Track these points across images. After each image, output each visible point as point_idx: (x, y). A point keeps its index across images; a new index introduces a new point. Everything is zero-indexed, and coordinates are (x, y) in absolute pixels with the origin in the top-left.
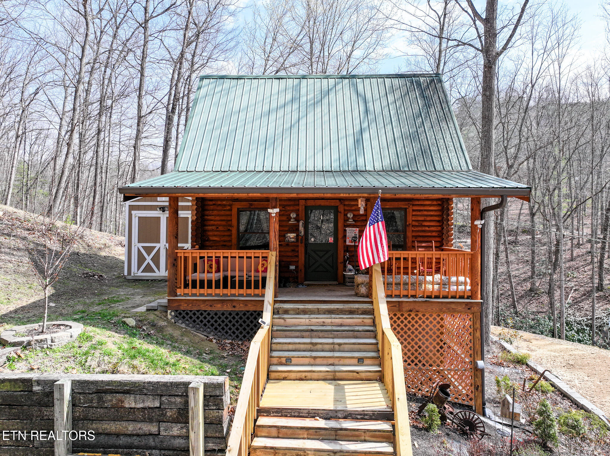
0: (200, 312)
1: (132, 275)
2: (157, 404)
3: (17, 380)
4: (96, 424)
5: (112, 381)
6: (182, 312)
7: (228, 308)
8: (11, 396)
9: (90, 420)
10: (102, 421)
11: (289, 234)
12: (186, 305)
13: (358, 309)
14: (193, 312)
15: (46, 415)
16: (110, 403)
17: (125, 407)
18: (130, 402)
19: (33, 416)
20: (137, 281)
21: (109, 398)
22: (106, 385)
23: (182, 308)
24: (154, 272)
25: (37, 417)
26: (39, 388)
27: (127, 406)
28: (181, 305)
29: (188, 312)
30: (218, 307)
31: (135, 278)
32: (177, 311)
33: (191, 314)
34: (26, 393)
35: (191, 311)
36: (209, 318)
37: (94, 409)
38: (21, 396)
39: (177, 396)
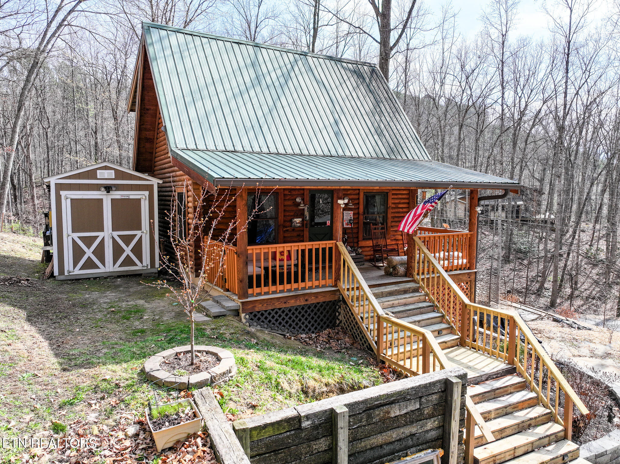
0: (275, 311)
1: (66, 274)
2: (418, 406)
3: (281, 421)
4: (364, 441)
5: (380, 395)
6: (256, 313)
7: (301, 302)
8: (276, 441)
9: (358, 440)
10: (369, 437)
11: (295, 219)
12: (260, 305)
13: (410, 288)
14: (268, 312)
15: (315, 449)
16: (378, 418)
17: (391, 417)
18: (395, 411)
19: (302, 454)
20: (77, 281)
21: (377, 413)
22: (376, 401)
23: (257, 309)
24: (98, 267)
25: (306, 454)
26: (309, 422)
27: (393, 415)
28: (255, 306)
29: (263, 312)
30: (292, 303)
31: (69, 278)
32: (251, 313)
33: (266, 314)
34: (293, 432)
35: (266, 311)
36: (283, 316)
37: (363, 427)
38: (288, 437)
39: (433, 394)
